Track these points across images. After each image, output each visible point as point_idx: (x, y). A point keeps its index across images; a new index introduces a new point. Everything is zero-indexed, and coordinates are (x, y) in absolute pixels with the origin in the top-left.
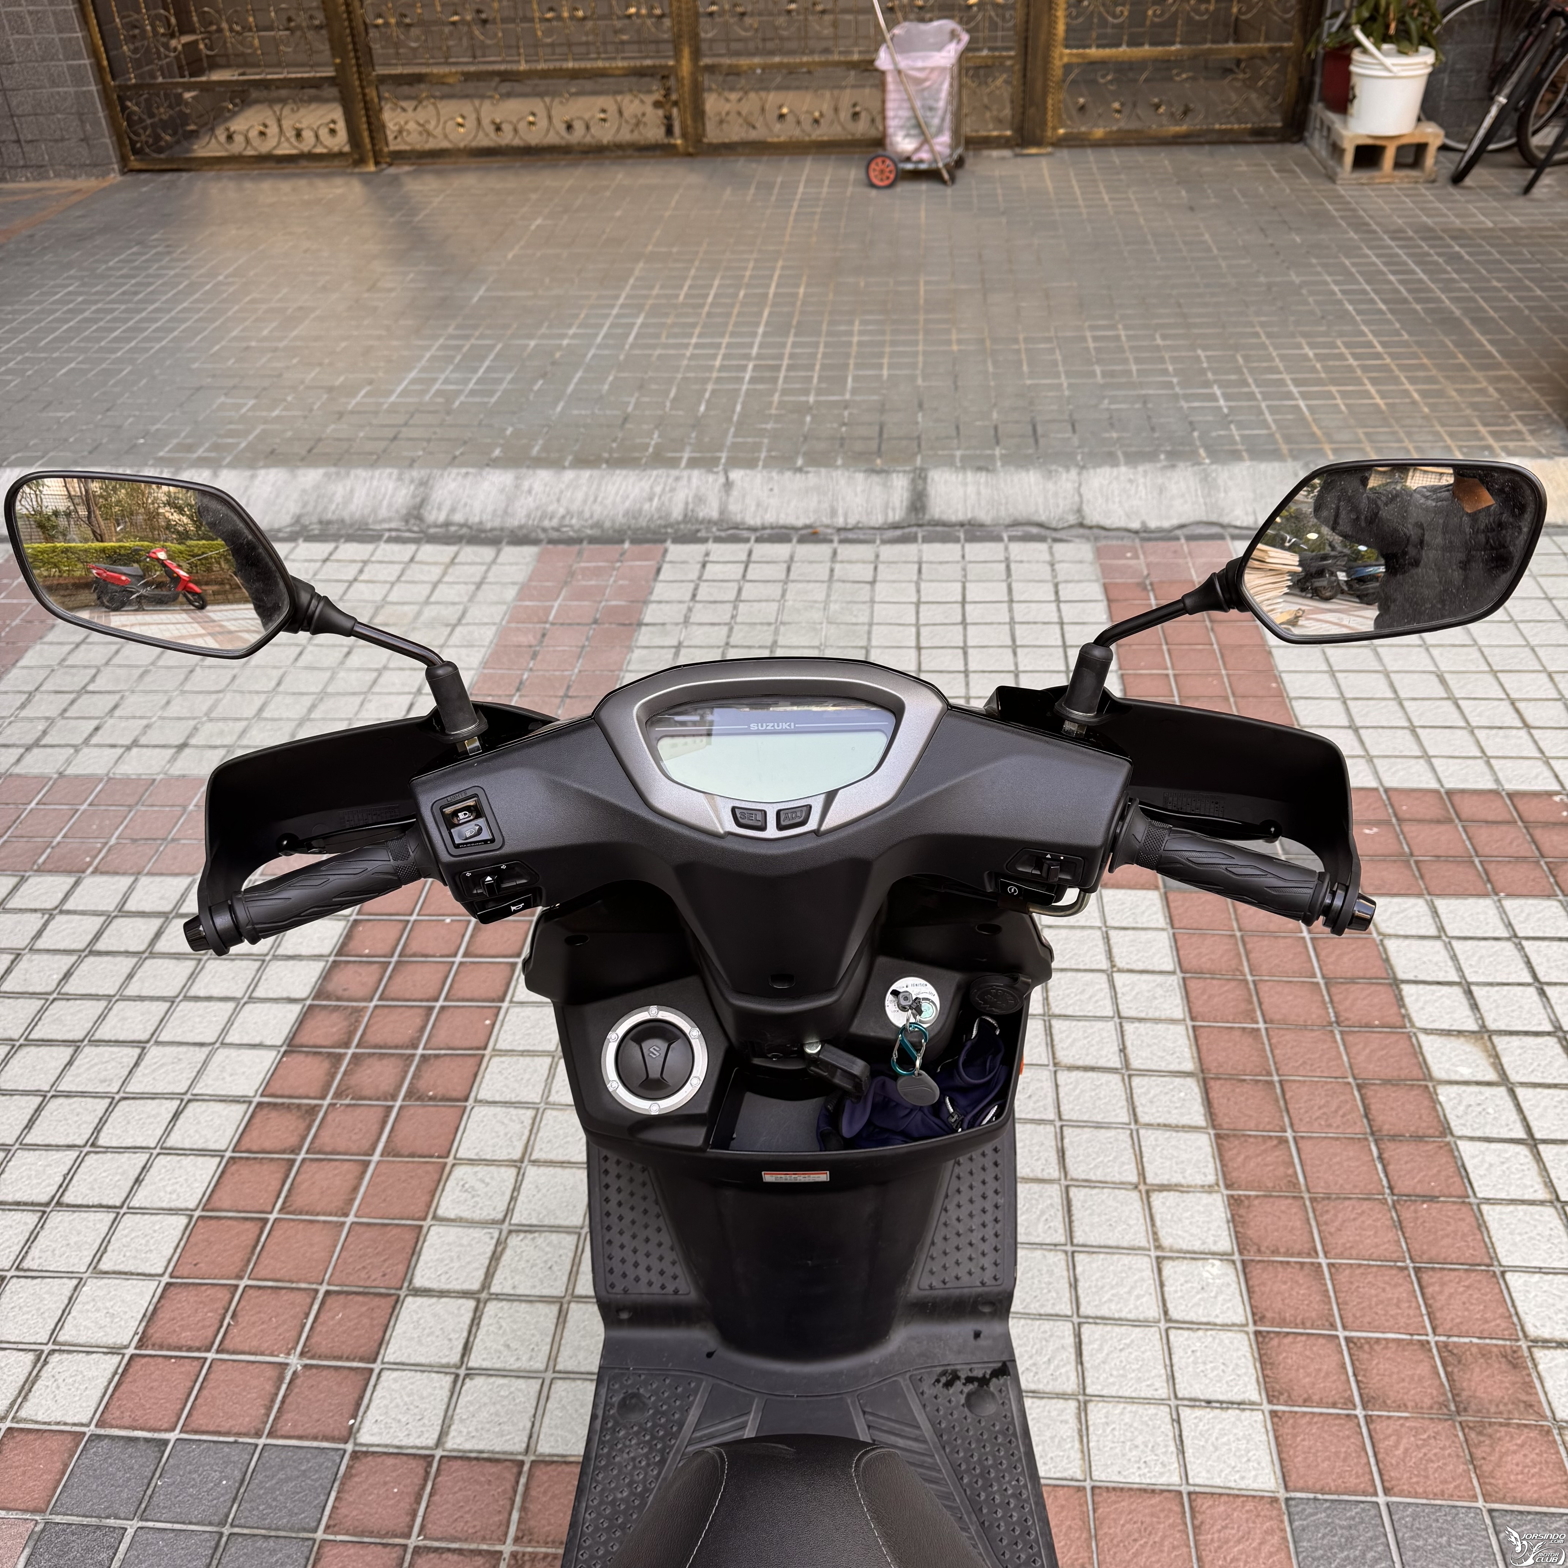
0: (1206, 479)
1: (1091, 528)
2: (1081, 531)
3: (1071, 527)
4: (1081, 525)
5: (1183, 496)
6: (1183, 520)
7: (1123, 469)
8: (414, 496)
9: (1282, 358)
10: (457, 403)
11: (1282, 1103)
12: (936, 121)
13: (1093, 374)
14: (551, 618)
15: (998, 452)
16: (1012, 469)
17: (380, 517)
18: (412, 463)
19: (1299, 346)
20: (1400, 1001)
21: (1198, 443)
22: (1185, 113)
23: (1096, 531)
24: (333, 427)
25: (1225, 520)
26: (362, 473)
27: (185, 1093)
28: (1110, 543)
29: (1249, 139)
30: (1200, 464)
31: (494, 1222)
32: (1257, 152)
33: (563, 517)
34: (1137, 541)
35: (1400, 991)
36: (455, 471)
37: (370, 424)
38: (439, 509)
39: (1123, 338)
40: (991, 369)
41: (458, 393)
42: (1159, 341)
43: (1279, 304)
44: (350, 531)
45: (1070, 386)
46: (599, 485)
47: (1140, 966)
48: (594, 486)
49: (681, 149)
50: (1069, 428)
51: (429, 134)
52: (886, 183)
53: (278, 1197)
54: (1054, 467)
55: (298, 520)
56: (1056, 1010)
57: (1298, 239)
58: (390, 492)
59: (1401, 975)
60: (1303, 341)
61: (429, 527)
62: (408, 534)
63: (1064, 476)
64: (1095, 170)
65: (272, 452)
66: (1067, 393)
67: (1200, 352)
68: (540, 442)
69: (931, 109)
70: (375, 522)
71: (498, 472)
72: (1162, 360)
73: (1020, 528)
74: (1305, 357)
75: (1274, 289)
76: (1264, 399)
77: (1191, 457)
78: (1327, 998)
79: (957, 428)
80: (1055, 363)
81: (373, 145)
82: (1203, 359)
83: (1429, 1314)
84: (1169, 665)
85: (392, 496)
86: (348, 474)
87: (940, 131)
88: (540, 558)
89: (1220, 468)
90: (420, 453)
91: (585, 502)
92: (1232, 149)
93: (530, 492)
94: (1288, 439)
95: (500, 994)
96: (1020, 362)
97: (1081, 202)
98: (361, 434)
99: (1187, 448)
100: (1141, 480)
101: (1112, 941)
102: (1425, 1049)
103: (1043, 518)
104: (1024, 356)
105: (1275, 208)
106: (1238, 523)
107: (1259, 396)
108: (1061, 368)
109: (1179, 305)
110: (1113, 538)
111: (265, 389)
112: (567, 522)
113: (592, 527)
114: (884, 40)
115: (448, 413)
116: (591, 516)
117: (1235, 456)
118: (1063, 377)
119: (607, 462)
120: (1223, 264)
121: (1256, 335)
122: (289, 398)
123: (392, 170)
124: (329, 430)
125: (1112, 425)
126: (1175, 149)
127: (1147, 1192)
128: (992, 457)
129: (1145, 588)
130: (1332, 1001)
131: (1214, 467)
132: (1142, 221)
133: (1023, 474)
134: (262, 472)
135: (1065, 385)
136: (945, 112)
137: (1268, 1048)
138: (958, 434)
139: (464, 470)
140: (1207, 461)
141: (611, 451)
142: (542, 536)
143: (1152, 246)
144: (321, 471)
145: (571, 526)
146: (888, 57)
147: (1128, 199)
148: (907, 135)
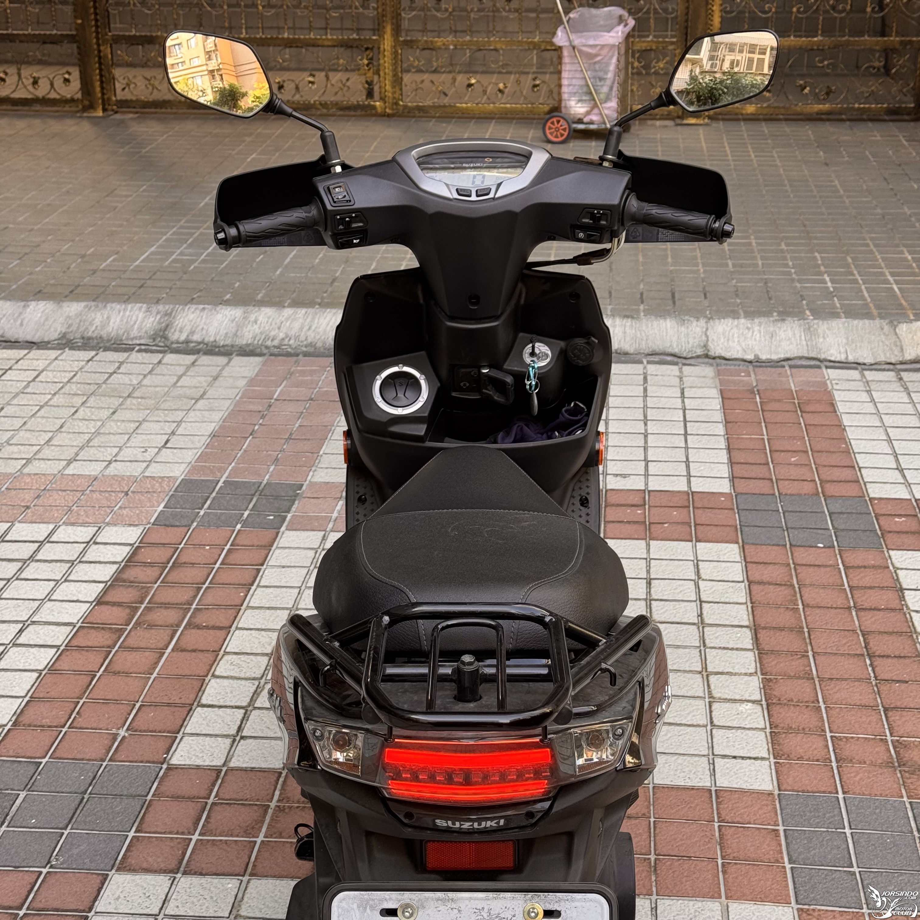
0: (808, 329)
1: (714, 358)
2: (706, 360)
3: (698, 357)
4: (707, 356)
5: (789, 339)
6: (788, 355)
7: (742, 321)
8: (160, 323)
9: (884, 259)
10: (192, 267)
11: (808, 641)
12: (605, 89)
13: (727, 265)
14: (275, 397)
15: (642, 307)
16: (653, 317)
17: (132, 336)
18: (158, 302)
19: (902, 253)
20: (902, 598)
21: (805, 307)
22: (828, 94)
23: (718, 361)
24: (88, 278)
25: (822, 356)
26: (117, 306)
27: (27, 621)
28: (728, 367)
29: (886, 117)
30: (804, 319)
31: (254, 679)
32: (893, 128)
33: (283, 339)
34: (751, 368)
35: (903, 594)
36: (194, 306)
37: (120, 278)
38: (181, 331)
39: (754, 244)
40: (641, 259)
41: (193, 261)
42: (783, 247)
43: (890, 226)
44: (108, 345)
45: (705, 272)
46: (313, 318)
47: (719, 578)
48: (308, 320)
49: (379, 110)
50: (703, 295)
51: (154, 87)
52: (561, 139)
53: (102, 665)
54: (687, 317)
55: (64, 336)
56: (654, 596)
57: (916, 186)
58: (140, 319)
59: (905, 586)
60: (905, 250)
61: (172, 343)
62: (154, 348)
63: (695, 323)
64: (746, 136)
65: (40, 292)
66: (702, 275)
67: (816, 254)
68: (263, 292)
69: (601, 79)
70: (127, 339)
71: (229, 308)
72: (785, 258)
73: (657, 357)
74: (906, 260)
75: (887, 217)
76: (864, 284)
77: (800, 315)
78: (850, 596)
79: (610, 293)
80: (695, 258)
81: (103, 94)
82: (819, 258)
83: (889, 728)
84: (765, 433)
85: (142, 322)
86: (105, 306)
87: (608, 99)
88: (264, 364)
89: (821, 322)
90: (165, 295)
91: (301, 329)
92: (870, 124)
93: (256, 322)
94: (878, 307)
95: (250, 582)
96: (666, 256)
97: (730, 158)
98: (113, 284)
99: (796, 310)
100: (756, 328)
101: (700, 567)
102: (914, 619)
103: (676, 350)
104: (669, 252)
105: (900, 165)
106: (833, 359)
107: (861, 282)
108: (699, 261)
109: (805, 226)
110: (731, 365)
111: (26, 254)
112: (286, 342)
113: (306, 346)
114: (562, 22)
115: (185, 273)
116: (306, 339)
117: (835, 315)
118: (700, 266)
119: (319, 304)
120: (847, 201)
121: (867, 245)
122: (49, 260)
123: (118, 116)
124: (85, 280)
125: (737, 295)
126: (819, 124)
127: (707, 676)
128: (638, 311)
129: (753, 392)
130: (852, 597)
131: (816, 321)
132: (782, 171)
133: (662, 321)
134: (33, 304)
135: (702, 270)
136: (613, 83)
137: (803, 617)
138: (610, 296)
139: (202, 306)
140: (811, 318)
141: (322, 298)
142: (265, 351)
143: (788, 188)
144: (83, 304)
145: (290, 346)
146: (565, 35)
147: (773, 157)
148: (580, 101)
